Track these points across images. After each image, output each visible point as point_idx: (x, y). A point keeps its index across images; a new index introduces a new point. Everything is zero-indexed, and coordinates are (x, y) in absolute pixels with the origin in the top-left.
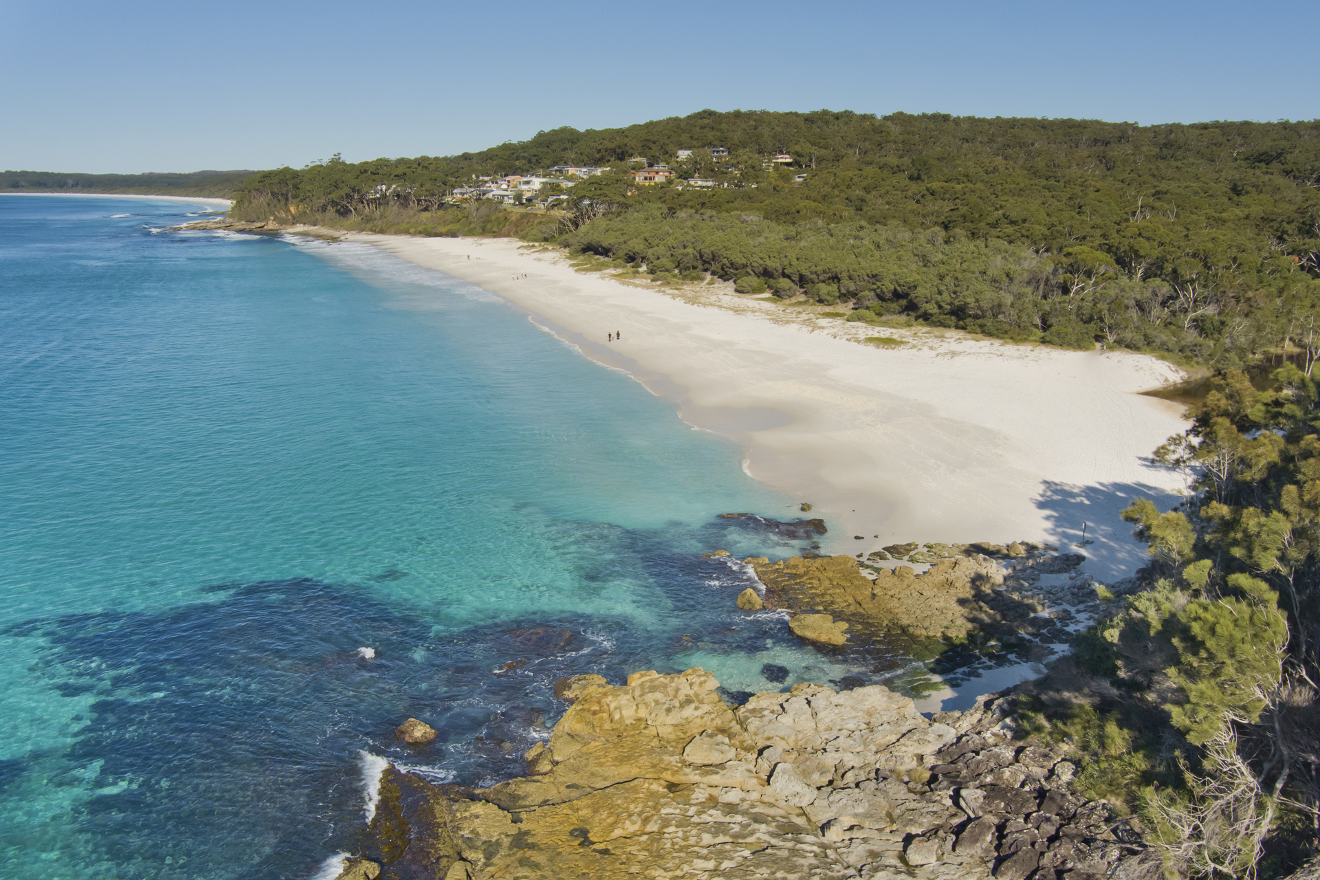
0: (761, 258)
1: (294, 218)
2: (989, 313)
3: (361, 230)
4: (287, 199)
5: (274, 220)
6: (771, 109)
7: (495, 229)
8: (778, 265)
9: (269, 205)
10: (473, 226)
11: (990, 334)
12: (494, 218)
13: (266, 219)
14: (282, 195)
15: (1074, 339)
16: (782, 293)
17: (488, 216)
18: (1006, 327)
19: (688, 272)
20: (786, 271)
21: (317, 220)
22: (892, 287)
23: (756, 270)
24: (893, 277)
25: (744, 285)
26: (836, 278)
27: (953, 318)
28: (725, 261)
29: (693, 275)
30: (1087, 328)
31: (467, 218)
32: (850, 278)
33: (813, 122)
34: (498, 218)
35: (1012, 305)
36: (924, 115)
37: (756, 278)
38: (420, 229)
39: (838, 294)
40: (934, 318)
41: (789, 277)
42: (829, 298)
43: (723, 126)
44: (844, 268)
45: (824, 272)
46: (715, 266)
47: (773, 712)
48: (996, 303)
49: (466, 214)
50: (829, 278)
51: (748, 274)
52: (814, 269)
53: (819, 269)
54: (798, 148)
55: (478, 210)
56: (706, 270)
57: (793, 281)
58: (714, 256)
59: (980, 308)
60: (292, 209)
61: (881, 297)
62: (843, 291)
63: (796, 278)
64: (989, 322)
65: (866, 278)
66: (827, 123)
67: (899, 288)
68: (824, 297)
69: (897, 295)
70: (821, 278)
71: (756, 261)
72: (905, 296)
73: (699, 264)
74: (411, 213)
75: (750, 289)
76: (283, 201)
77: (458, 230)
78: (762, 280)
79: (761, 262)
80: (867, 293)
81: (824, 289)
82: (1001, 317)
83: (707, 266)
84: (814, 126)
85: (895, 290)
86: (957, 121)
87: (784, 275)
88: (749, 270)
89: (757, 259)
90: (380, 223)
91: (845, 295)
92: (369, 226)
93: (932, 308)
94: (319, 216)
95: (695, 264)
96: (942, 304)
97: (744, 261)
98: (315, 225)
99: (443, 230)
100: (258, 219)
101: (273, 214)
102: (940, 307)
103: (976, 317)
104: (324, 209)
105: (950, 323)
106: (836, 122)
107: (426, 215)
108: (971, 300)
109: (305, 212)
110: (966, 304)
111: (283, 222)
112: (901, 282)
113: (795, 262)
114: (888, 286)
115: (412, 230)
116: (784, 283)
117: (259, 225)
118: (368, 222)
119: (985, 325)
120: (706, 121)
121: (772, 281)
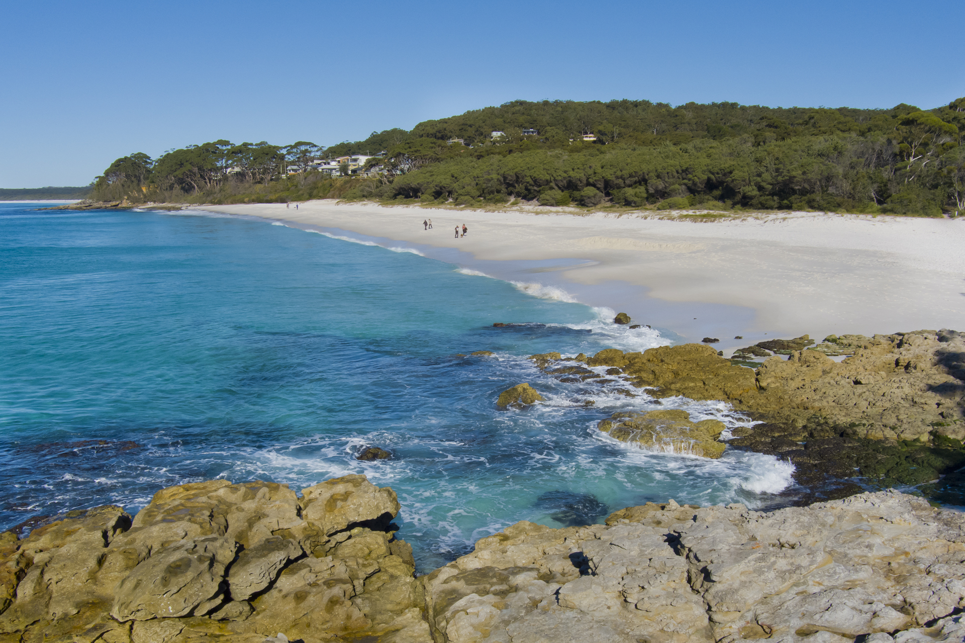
0: (565, 172)
1: (145, 196)
2: (817, 187)
3: (203, 203)
4: (139, 181)
5: (128, 199)
6: (576, 100)
7: (320, 195)
8: (582, 175)
9: (123, 186)
10: (301, 192)
11: (820, 208)
12: (320, 185)
13: (121, 198)
14: (135, 176)
15: (919, 205)
16: (587, 201)
17: (315, 183)
18: (839, 199)
19: (492, 196)
20: (591, 180)
21: (165, 198)
22: (705, 177)
23: (560, 184)
24: (706, 168)
25: (548, 197)
26: (643, 181)
27: (775, 198)
28: (529, 179)
29: (498, 197)
30: (934, 194)
31: (296, 186)
32: (658, 177)
33: (614, 108)
34: (324, 185)
35: (845, 176)
36: (714, 105)
37: (560, 192)
38: (253, 197)
39: (645, 195)
40: (754, 201)
41: (594, 185)
42: (636, 199)
43: (533, 112)
44: (651, 167)
45: (631, 176)
46: (519, 188)
47: (548, 578)
48: (825, 174)
49: (295, 183)
50: (635, 183)
51: (551, 188)
52: (619, 173)
53: (625, 173)
54: (601, 128)
55: (305, 178)
56: (510, 194)
57: (598, 189)
58: (517, 177)
59: (808, 181)
60: (144, 189)
61: (692, 190)
62: (651, 191)
63: (601, 185)
64: (818, 197)
65: (675, 174)
66: (627, 109)
67: (712, 177)
68: (631, 198)
69: (710, 186)
70: (628, 182)
71: (560, 175)
72: (721, 183)
73: (503, 188)
74: (247, 185)
75: (553, 201)
76: (136, 182)
77: (287, 197)
78: (566, 193)
79: (565, 175)
80: (677, 186)
81: (629, 192)
82: (831, 190)
83: (511, 189)
84: (616, 112)
85: (709, 179)
86: (743, 109)
87: (588, 184)
88: (553, 184)
89: (561, 173)
90: (219, 195)
91: (652, 195)
92: (209, 199)
93: (751, 190)
94: (167, 194)
95: (498, 187)
96: (763, 184)
97: (548, 177)
98: (164, 202)
99: (274, 197)
100: (114, 199)
101: (127, 194)
102: (760, 188)
103: (804, 192)
104: (171, 187)
105: (772, 203)
106: (635, 109)
107: (259, 186)
108: (797, 173)
109: (155, 192)
110: (792, 178)
111: (136, 201)
112: (716, 170)
113: (599, 170)
114: (700, 177)
115: (246, 200)
116: (589, 191)
117: (114, 203)
118: (208, 195)
119: (814, 200)
120: (517, 108)
121: (577, 194)
